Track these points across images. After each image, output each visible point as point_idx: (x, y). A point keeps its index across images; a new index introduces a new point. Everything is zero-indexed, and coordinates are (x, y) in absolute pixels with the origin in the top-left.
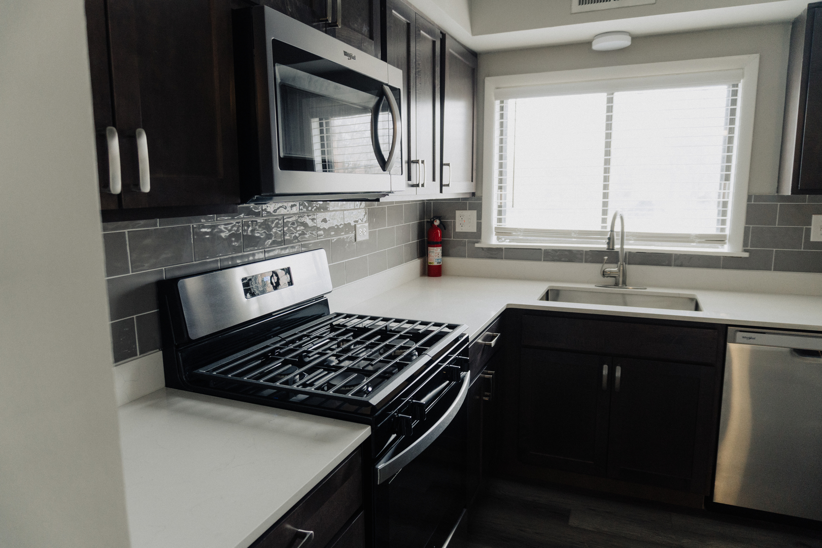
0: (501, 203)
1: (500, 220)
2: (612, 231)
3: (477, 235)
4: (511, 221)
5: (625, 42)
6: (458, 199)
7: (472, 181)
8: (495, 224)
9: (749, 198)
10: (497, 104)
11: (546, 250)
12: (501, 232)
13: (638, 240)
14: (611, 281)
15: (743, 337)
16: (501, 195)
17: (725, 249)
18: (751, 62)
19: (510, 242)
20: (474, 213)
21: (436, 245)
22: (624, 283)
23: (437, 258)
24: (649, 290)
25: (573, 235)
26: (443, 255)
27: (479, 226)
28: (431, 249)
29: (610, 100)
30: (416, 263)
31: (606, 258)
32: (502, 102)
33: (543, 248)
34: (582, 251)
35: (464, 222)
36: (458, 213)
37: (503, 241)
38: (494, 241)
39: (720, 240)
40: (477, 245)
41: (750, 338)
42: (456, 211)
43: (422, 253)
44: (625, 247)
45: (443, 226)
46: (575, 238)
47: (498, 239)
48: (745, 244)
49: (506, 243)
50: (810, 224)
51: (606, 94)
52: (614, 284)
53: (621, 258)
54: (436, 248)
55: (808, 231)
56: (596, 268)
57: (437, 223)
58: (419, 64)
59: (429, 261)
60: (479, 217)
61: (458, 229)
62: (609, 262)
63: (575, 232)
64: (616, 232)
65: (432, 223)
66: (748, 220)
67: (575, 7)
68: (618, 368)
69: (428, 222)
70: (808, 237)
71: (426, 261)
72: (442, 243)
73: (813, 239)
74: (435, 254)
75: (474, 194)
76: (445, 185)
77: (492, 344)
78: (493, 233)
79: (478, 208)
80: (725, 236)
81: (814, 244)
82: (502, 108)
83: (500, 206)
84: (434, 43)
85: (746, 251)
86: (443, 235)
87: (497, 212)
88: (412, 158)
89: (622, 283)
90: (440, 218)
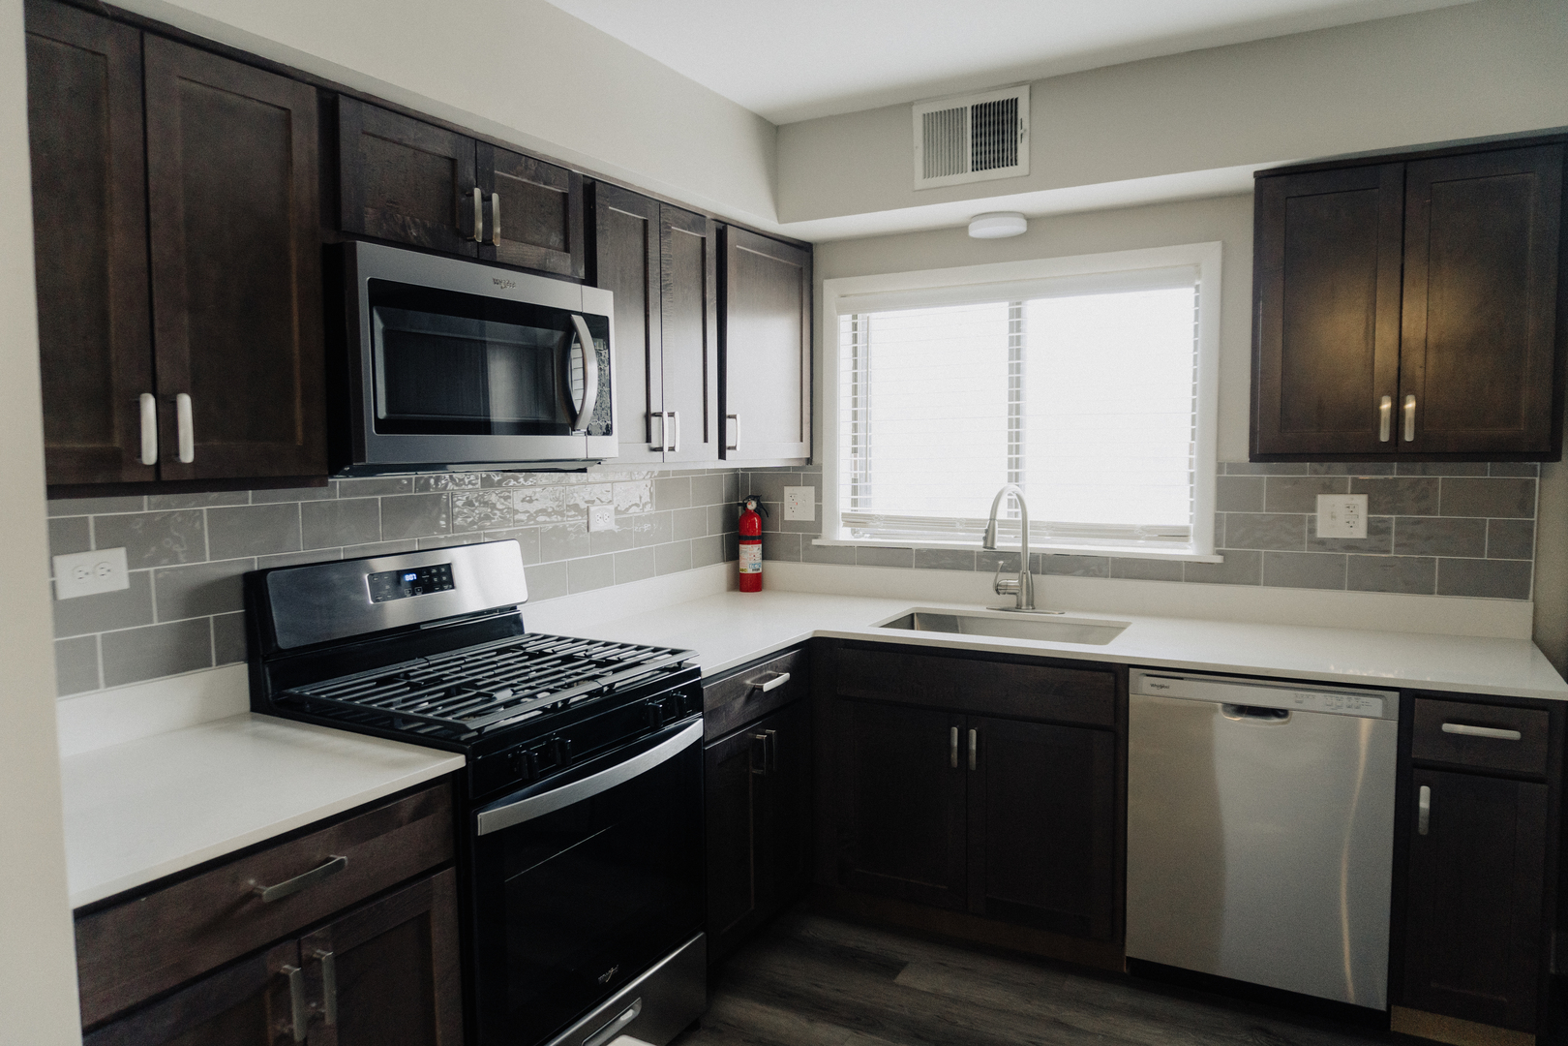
0: (855, 475)
1: (855, 503)
2: (993, 519)
3: (815, 527)
4: (880, 503)
5: (1019, 227)
6: (787, 468)
7: (802, 441)
8: (844, 505)
9: (1220, 468)
10: (845, 322)
11: (918, 551)
12: (855, 521)
13: (1055, 535)
14: (1011, 600)
15: (1152, 685)
16: (855, 462)
17: (1188, 551)
18: (1212, 252)
19: (871, 538)
20: (812, 490)
21: (751, 540)
22: (1031, 604)
23: (752, 562)
24: (1069, 615)
25: (958, 526)
26: (764, 557)
27: (819, 510)
28: (743, 548)
29: (1017, 313)
30: (721, 571)
31: (1001, 562)
32: (855, 317)
33: (914, 548)
34: (972, 552)
35: (795, 505)
36: (788, 490)
37: (860, 537)
38: (843, 535)
39: (1179, 535)
40: (815, 542)
41: (1162, 687)
42: (785, 488)
43: (732, 555)
44: (1030, 545)
45: (763, 511)
46: (961, 531)
47: (854, 532)
48: (1217, 542)
49: (865, 538)
50: (1314, 510)
51: (1007, 304)
52: (1015, 606)
53: (1025, 565)
54: (750, 546)
55: (1312, 520)
56: (985, 580)
57: (752, 506)
58: (668, 275)
59: (741, 567)
60: (819, 497)
61: (788, 516)
62: (1004, 570)
63: (960, 521)
64: (999, 521)
65: (744, 506)
66: (1221, 503)
67: (920, 182)
68: (973, 733)
69: (739, 504)
70: (1312, 531)
71: (737, 568)
72: (761, 539)
73: (1320, 534)
74: (751, 556)
75: (809, 461)
76: (729, 448)
77: (767, 686)
78: (842, 523)
79: (816, 482)
80: (1187, 529)
81: (1322, 542)
82: (855, 327)
83: (855, 480)
84: (703, 240)
85: (1219, 553)
86: (762, 526)
87: (849, 489)
88: (653, 410)
89: (1027, 605)
90: (757, 498)
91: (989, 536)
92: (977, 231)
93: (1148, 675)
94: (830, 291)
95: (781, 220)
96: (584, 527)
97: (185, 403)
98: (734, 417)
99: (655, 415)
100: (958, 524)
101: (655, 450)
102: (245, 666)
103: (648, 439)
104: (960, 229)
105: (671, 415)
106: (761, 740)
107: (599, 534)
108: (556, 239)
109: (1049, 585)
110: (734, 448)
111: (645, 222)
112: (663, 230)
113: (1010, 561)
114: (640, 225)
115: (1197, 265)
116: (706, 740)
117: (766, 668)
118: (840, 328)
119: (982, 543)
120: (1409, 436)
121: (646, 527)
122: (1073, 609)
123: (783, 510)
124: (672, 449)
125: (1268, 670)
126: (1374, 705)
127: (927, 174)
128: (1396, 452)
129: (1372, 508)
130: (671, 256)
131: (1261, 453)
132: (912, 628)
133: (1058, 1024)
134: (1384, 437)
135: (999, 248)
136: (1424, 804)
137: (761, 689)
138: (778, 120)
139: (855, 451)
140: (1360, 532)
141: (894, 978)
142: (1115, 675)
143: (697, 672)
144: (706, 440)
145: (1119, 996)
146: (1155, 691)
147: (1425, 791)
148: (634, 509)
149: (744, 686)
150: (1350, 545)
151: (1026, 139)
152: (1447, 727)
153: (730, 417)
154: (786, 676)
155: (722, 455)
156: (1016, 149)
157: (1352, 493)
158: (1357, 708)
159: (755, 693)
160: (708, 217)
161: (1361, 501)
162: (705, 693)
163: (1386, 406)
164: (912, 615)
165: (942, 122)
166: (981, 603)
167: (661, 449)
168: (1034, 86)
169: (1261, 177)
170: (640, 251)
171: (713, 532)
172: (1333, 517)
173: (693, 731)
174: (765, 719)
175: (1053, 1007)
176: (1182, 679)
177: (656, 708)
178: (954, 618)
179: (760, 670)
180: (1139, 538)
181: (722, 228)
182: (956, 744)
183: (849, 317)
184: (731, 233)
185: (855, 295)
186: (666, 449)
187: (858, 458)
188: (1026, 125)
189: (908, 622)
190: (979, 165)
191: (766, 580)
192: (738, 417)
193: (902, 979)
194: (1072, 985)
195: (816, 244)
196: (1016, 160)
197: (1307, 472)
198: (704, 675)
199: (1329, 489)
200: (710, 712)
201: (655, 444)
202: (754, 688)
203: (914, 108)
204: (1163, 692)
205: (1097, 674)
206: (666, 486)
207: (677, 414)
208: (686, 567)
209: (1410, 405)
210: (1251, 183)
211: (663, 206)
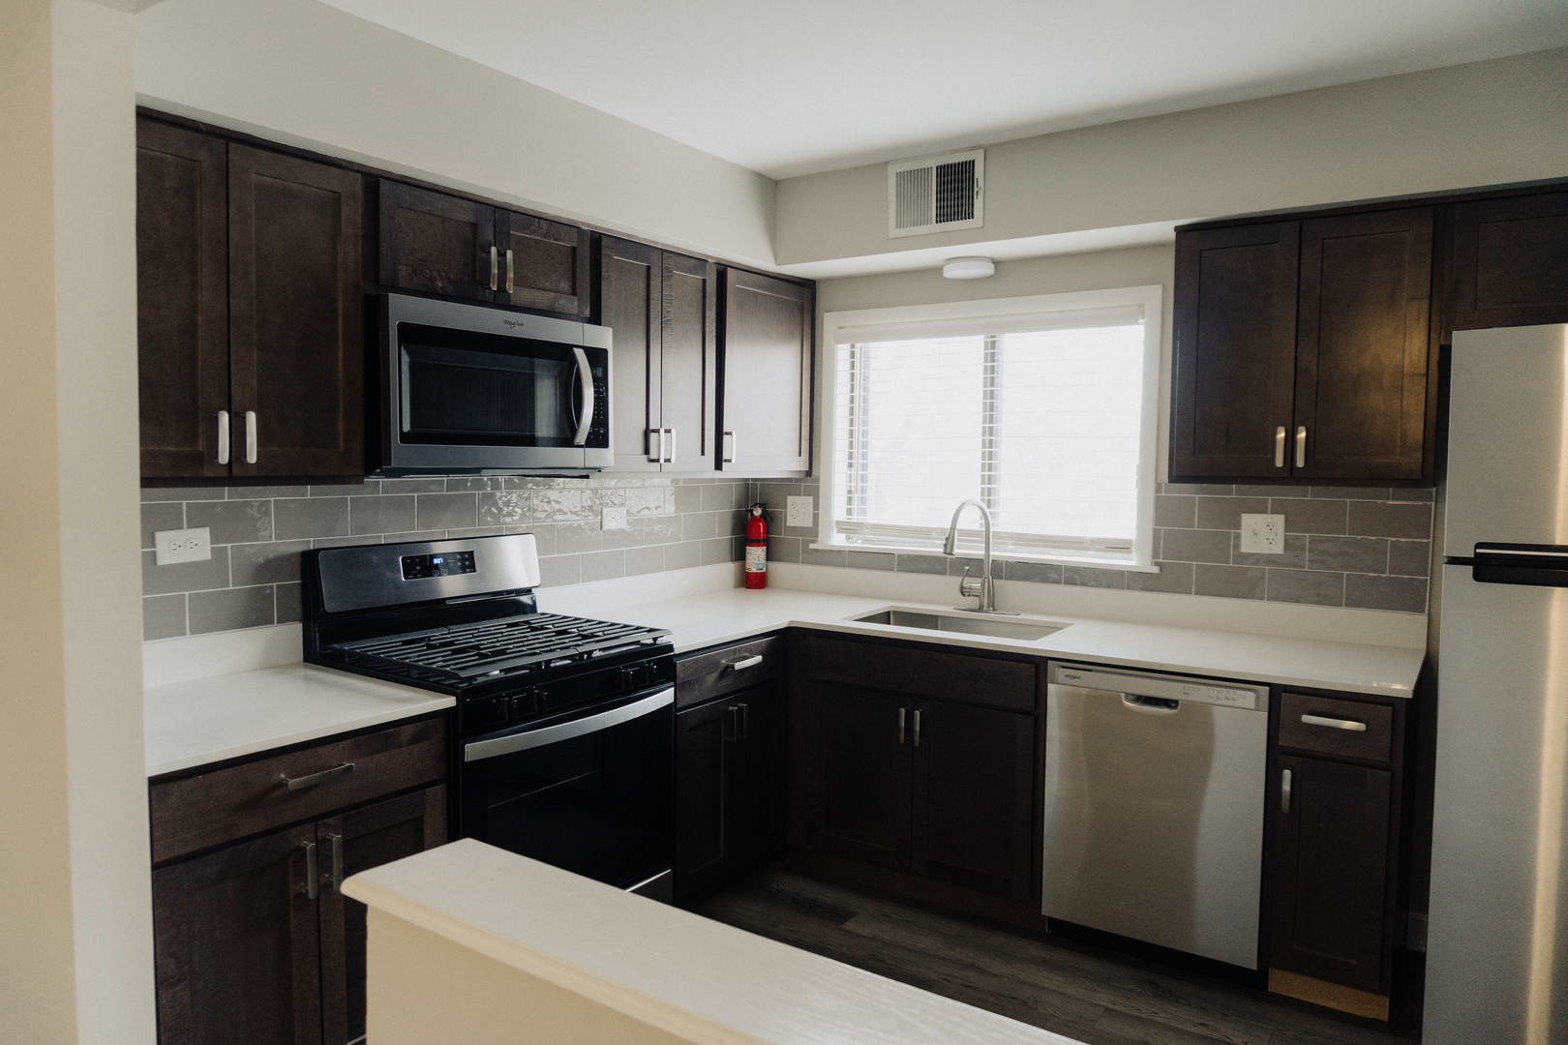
0: (850, 487)
1: (849, 512)
2: (953, 528)
3: (813, 532)
4: (876, 513)
5: (988, 270)
6: (790, 480)
7: (800, 455)
8: (839, 512)
9: (1158, 488)
10: (842, 352)
11: (899, 556)
12: (847, 528)
15: (1067, 676)
16: (851, 475)
17: (1131, 562)
18: (1157, 294)
19: (862, 543)
20: (810, 499)
21: (757, 543)
22: (993, 606)
23: (758, 562)
24: (1025, 617)
25: (934, 535)
26: (769, 558)
27: (816, 517)
28: (749, 549)
29: (991, 345)
30: (728, 569)
31: (967, 568)
32: (853, 346)
33: (897, 553)
34: (943, 558)
35: (796, 512)
36: (790, 499)
37: (854, 542)
38: (837, 540)
39: (1123, 547)
40: (812, 546)
41: (1074, 677)
42: (788, 497)
43: (740, 556)
44: (992, 553)
45: (768, 517)
46: (934, 539)
47: (848, 538)
48: (1155, 555)
49: (858, 544)
50: (1238, 527)
51: (983, 337)
52: (978, 607)
53: (987, 570)
54: (755, 548)
55: (1238, 537)
56: (954, 581)
57: (758, 512)
58: (669, 312)
59: (747, 567)
60: (816, 506)
61: (790, 523)
62: (968, 574)
63: (936, 530)
64: (958, 530)
65: (751, 511)
66: (1159, 519)
67: (893, 232)
68: (917, 713)
69: (747, 511)
70: (1237, 545)
71: (744, 567)
72: (766, 542)
73: (1245, 549)
74: (756, 556)
75: (809, 473)
76: (726, 461)
77: (739, 666)
78: (836, 530)
79: (814, 492)
80: (1130, 542)
81: (1247, 556)
82: (853, 355)
83: (850, 492)
84: (704, 281)
85: (1156, 564)
86: (767, 530)
87: (844, 499)
88: (652, 427)
89: (989, 606)
90: (763, 506)
91: (949, 543)
92: (950, 273)
93: (1063, 667)
94: (830, 323)
95: (777, 263)
96: (598, 525)
97: (251, 418)
98: (730, 434)
99: (653, 431)
100: (934, 533)
101: (653, 461)
102: (299, 626)
103: (647, 451)
104: (935, 271)
105: (668, 431)
106: (732, 711)
107: (611, 532)
108: (564, 285)
109: (1008, 588)
110: (730, 461)
111: (648, 268)
112: (665, 274)
113: (971, 567)
114: (643, 272)
115: (1141, 306)
116: (678, 706)
117: (740, 650)
118: (838, 357)
119: (942, 550)
120: (1300, 463)
121: (657, 528)
122: (1032, 612)
123: (786, 517)
124: (668, 460)
125: (1161, 665)
126: (1247, 698)
127: (899, 225)
128: (1290, 476)
129: (1288, 527)
130: (672, 296)
132: (889, 623)
133: (973, 967)
134: (1279, 462)
135: (971, 288)
136: (1286, 787)
137: (733, 667)
138: (776, 177)
139: (850, 465)
140: (1278, 548)
141: (842, 923)
142: (1037, 667)
143: (670, 648)
144: (703, 454)
145: (1034, 950)
146: (1068, 681)
147: (1287, 774)
148: (646, 512)
149: (717, 664)
150: (1270, 559)
151: (981, 196)
152: (1306, 719)
153: (727, 434)
154: (758, 659)
155: (718, 466)
156: (973, 205)
157: (1272, 513)
158: (1233, 699)
159: (728, 671)
160: (710, 261)
161: (1280, 519)
162: (678, 666)
163: (1281, 435)
164: (889, 613)
165: (911, 179)
166: (951, 604)
167: (658, 460)
168: (987, 150)
169: (1180, 231)
170: (643, 293)
171: (722, 534)
172: (1255, 534)
173: (665, 697)
174: (737, 694)
175: (972, 955)
176: (1091, 671)
177: (627, 674)
178: (936, 617)
179: (735, 651)
180: (1087, 549)
181: (722, 270)
183: (849, 346)
184: (731, 274)
185: (853, 327)
186: (662, 461)
187: (853, 472)
188: (981, 183)
189: (885, 618)
190: (942, 217)
191: (772, 578)
192: (734, 434)
193: (849, 925)
194: (998, 939)
195: (819, 281)
196: (973, 214)
197: (1234, 492)
198: (676, 652)
199: (1260, 509)
200: (683, 684)
201: (653, 456)
202: (727, 667)
203: (889, 167)
204: (1075, 682)
205: (1022, 665)
206: (686, 491)
207: (673, 431)
208: (696, 565)
209: (1302, 435)
210: (1172, 235)
211: (665, 253)
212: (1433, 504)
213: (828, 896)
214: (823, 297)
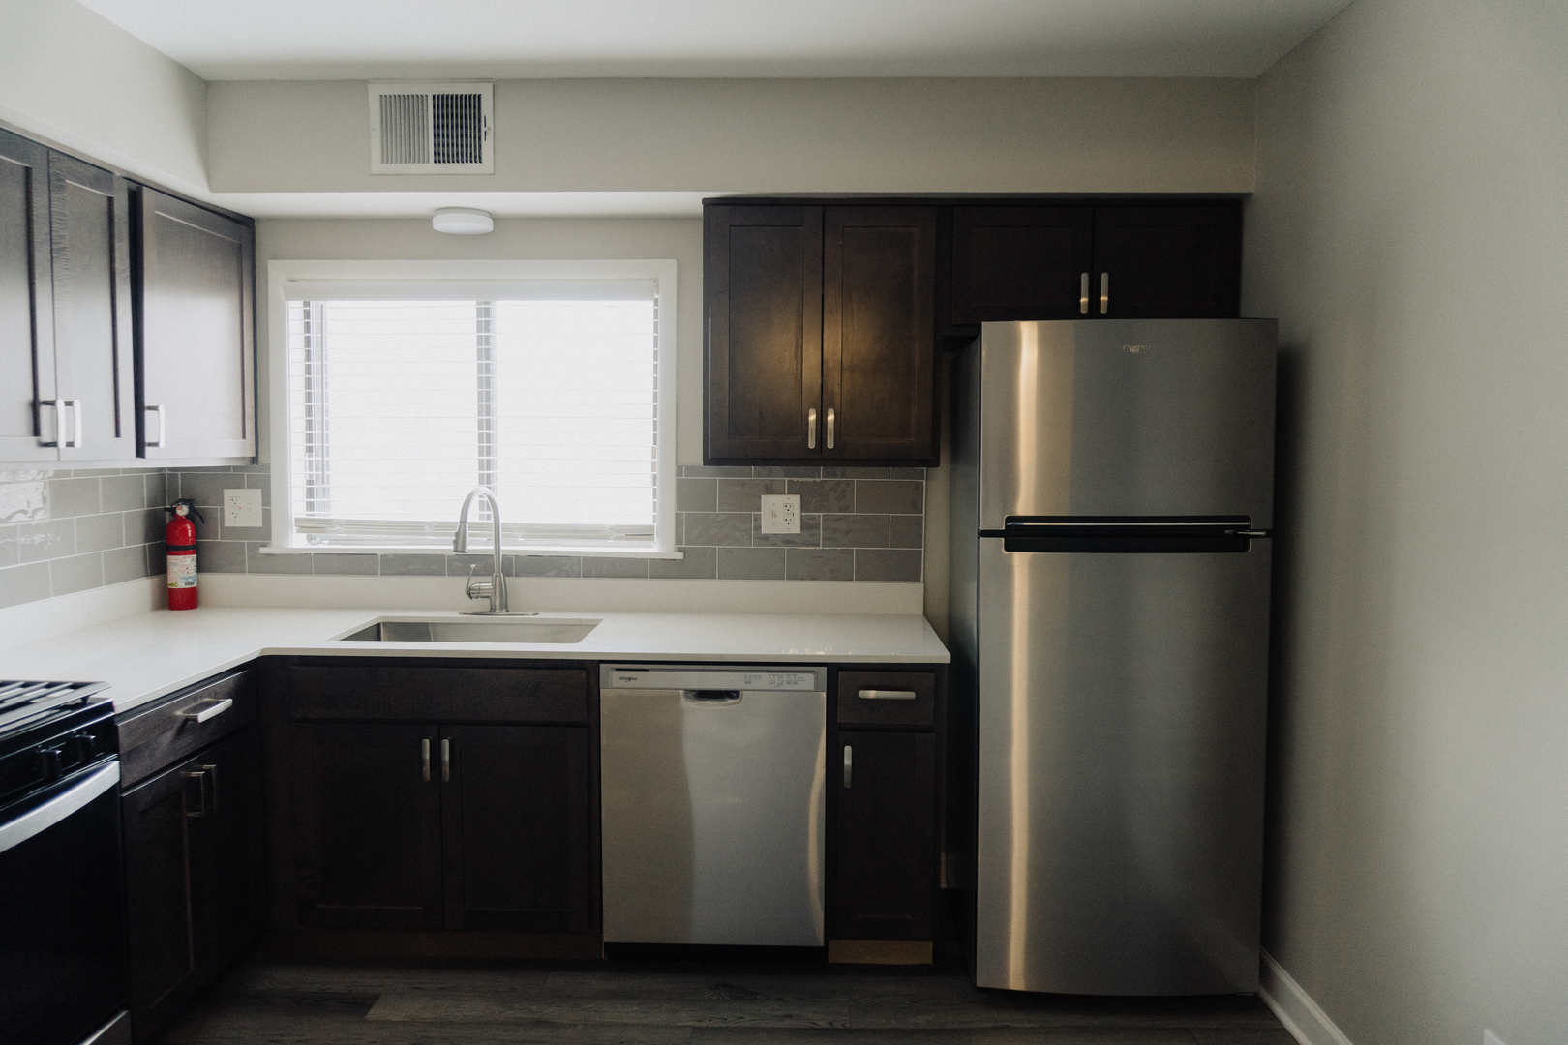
0: (311, 476)
1: (310, 506)
2: (463, 521)
3: (264, 533)
4: (341, 506)
5: (485, 225)
6: (227, 469)
7: (244, 437)
8: (297, 508)
9: (679, 472)
10: (294, 309)
11: (384, 557)
12: (309, 527)
13: (528, 537)
14: (485, 604)
15: (621, 679)
16: (310, 462)
17: (653, 549)
18: (667, 270)
19: (330, 544)
20: (259, 491)
21: (183, 551)
22: (505, 606)
23: (186, 575)
24: (542, 616)
25: (427, 529)
26: (200, 569)
27: (267, 516)
28: (172, 559)
29: (485, 313)
30: (143, 587)
31: (474, 566)
32: (307, 304)
33: (379, 554)
34: (443, 556)
35: (237, 509)
36: (228, 493)
37: (318, 543)
38: (297, 542)
39: (645, 534)
40: (263, 550)
41: (628, 679)
42: (225, 490)
43: (157, 567)
44: (502, 548)
45: (197, 517)
46: (431, 534)
47: (310, 539)
48: (678, 540)
49: (324, 545)
50: (759, 509)
51: (475, 302)
52: (489, 609)
53: (497, 568)
54: (181, 557)
55: (758, 518)
56: (459, 583)
57: (183, 511)
58: (61, 237)
59: (170, 582)
60: (266, 500)
61: (229, 522)
62: (476, 573)
63: (430, 524)
64: (470, 523)
65: (173, 511)
66: (681, 503)
67: (377, 165)
68: (446, 743)
69: (166, 509)
70: (758, 528)
71: (164, 582)
72: (195, 548)
73: (764, 531)
74: (182, 570)
75: (254, 460)
76: (150, 445)
77: (203, 716)
78: (295, 529)
79: (263, 484)
80: (652, 528)
81: (766, 538)
82: (307, 314)
83: (310, 482)
84: (110, 200)
85: (680, 550)
86: (196, 534)
87: (303, 492)
88: (42, 397)
89: (501, 607)
90: (189, 502)
91: (459, 539)
92: (441, 224)
93: (617, 669)
94: (276, 274)
95: (213, 188)
98: (155, 408)
99: (45, 403)
101: (46, 445)
103: (36, 432)
104: (423, 222)
105: (69, 404)
106: (197, 779)
109: (522, 586)
110: (156, 445)
111: (28, 171)
112: (54, 183)
113: (483, 564)
114: (20, 176)
115: (656, 280)
116: (124, 785)
117: (202, 695)
118: (289, 317)
119: (452, 547)
120: (830, 445)
121: (37, 538)
122: (548, 609)
123: (222, 517)
124: (70, 444)
125: (721, 656)
126: (807, 681)
127: (386, 159)
128: (820, 458)
129: (804, 507)
130: (65, 215)
131: (715, 456)
132: (379, 639)
133: (538, 1023)
134: (812, 444)
135: (465, 245)
136: (848, 762)
137: (195, 719)
138: (206, 76)
139: (309, 450)
140: (795, 528)
141: (366, 1013)
142: (588, 671)
143: (109, 707)
144: (118, 435)
145: (596, 983)
146: (623, 683)
147: (848, 749)
148: (20, 516)
149: (173, 719)
150: (788, 540)
151: (490, 137)
152: (864, 694)
153: (150, 408)
154: (228, 702)
155: (140, 452)
156: (480, 146)
157: (789, 493)
158: (795, 683)
159: (188, 725)
160: (117, 174)
161: (796, 500)
162: (121, 731)
163: (812, 418)
164: (378, 625)
165: (399, 107)
166: (453, 609)
167: (54, 444)
168: (496, 85)
169: (708, 204)
170: (20, 205)
171: (132, 542)
172: (774, 515)
173: (106, 776)
174: (201, 754)
175: (534, 1008)
176: (648, 670)
177: (52, 755)
178: (426, 625)
179: (195, 698)
180: (607, 538)
181: (136, 192)
182: (427, 756)
183: (300, 303)
184: (148, 197)
185: (306, 280)
186: (62, 444)
187: (313, 458)
188: (490, 123)
189: (375, 632)
190: (441, 157)
191: (203, 595)
192: (161, 408)
193: (374, 1013)
194: (555, 981)
195: (259, 219)
196: (480, 158)
197: (753, 475)
198: (119, 710)
199: (770, 490)
200: (129, 753)
201: (46, 437)
202: (187, 720)
203: (370, 87)
204: (631, 684)
205: (570, 672)
206: (66, 490)
207: (77, 403)
208: (96, 584)
209: (831, 418)
210: (699, 209)
211: (52, 155)
212: (924, 482)
213: (340, 982)
214: (264, 238)
